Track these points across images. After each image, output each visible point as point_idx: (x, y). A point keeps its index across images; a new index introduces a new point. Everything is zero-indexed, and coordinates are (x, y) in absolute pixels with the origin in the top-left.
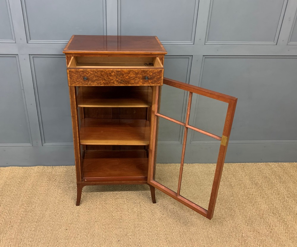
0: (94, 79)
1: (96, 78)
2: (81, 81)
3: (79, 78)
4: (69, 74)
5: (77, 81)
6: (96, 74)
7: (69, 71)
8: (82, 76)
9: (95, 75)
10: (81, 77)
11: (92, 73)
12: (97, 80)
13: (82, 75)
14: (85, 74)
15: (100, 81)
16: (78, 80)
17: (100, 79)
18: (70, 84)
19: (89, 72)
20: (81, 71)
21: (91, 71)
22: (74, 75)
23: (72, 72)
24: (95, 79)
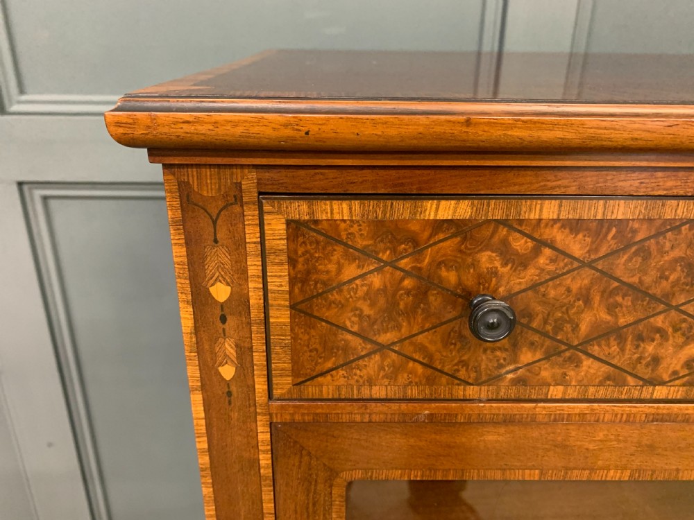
0: (584, 328)
1: (611, 309)
2: (422, 348)
3: (410, 313)
4: (292, 262)
5: (381, 348)
6: (623, 267)
7: (295, 228)
8: (440, 286)
9: (607, 275)
10: (435, 300)
11: (577, 246)
12: (621, 340)
13: (450, 277)
14: (487, 260)
15: (650, 348)
16: (385, 338)
17: (659, 321)
18: (295, 372)
19: (541, 244)
20: (439, 225)
21: (574, 226)
22: (350, 271)
23: (331, 236)
24: (595, 326)
